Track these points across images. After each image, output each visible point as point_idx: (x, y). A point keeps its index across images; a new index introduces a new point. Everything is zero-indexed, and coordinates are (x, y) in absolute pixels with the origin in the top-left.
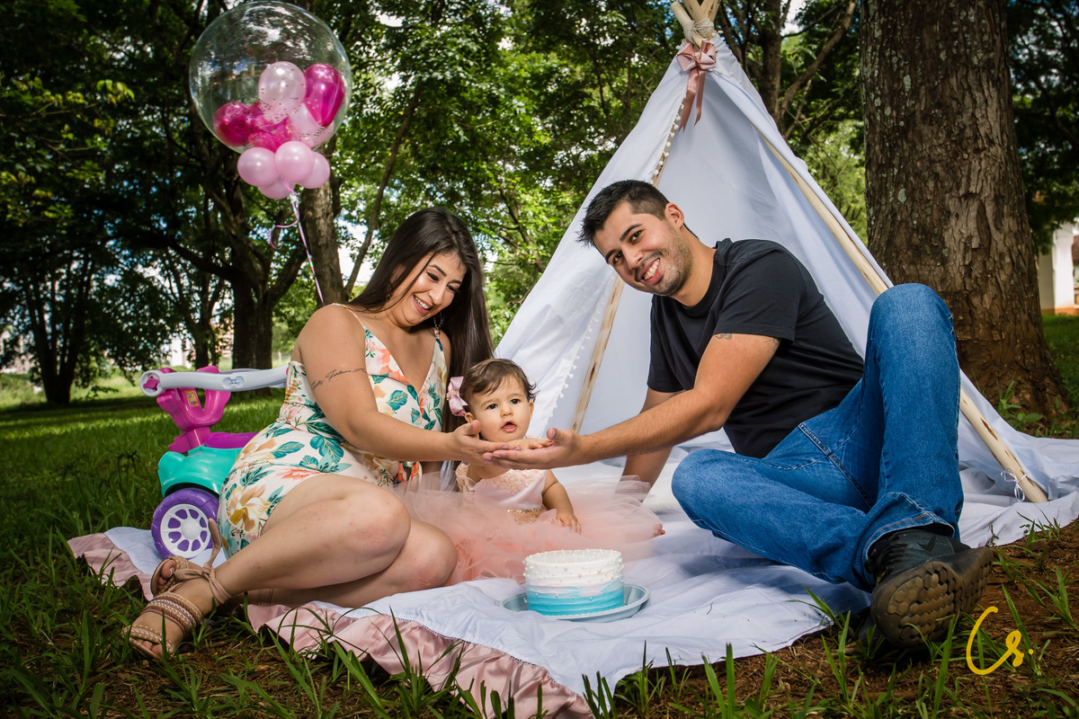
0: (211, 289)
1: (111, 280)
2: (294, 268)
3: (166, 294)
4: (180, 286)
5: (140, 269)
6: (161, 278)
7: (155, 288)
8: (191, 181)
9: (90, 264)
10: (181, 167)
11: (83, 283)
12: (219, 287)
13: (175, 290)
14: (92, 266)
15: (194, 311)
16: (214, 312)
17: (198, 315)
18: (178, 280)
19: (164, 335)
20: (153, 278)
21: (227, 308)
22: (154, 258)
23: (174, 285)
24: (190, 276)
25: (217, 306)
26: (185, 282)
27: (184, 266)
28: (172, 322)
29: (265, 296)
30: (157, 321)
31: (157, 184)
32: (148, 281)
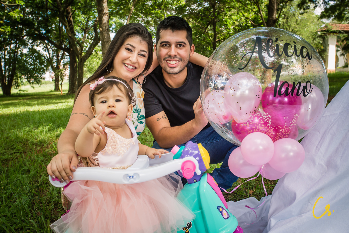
0: (60, 55)
1: (25, 51)
2: (92, 49)
3: (44, 57)
4: (49, 54)
5: (35, 47)
6: (43, 51)
7: (40, 54)
8: (54, 16)
9: (18, 45)
10: (50, 10)
11: (15, 52)
12: (63, 54)
13: (48, 55)
14: (19, 46)
15: (54, 63)
16: (61, 64)
17: (55, 64)
18: (48, 52)
19: (44, 71)
20: (40, 51)
21: (66, 62)
22: (40, 43)
23: (47, 53)
24: (53, 50)
25: (62, 61)
26: (51, 52)
27: (51, 47)
28: (47, 66)
29: (81, 59)
30: (41, 66)
31: (42, 16)
32: (38, 52)
